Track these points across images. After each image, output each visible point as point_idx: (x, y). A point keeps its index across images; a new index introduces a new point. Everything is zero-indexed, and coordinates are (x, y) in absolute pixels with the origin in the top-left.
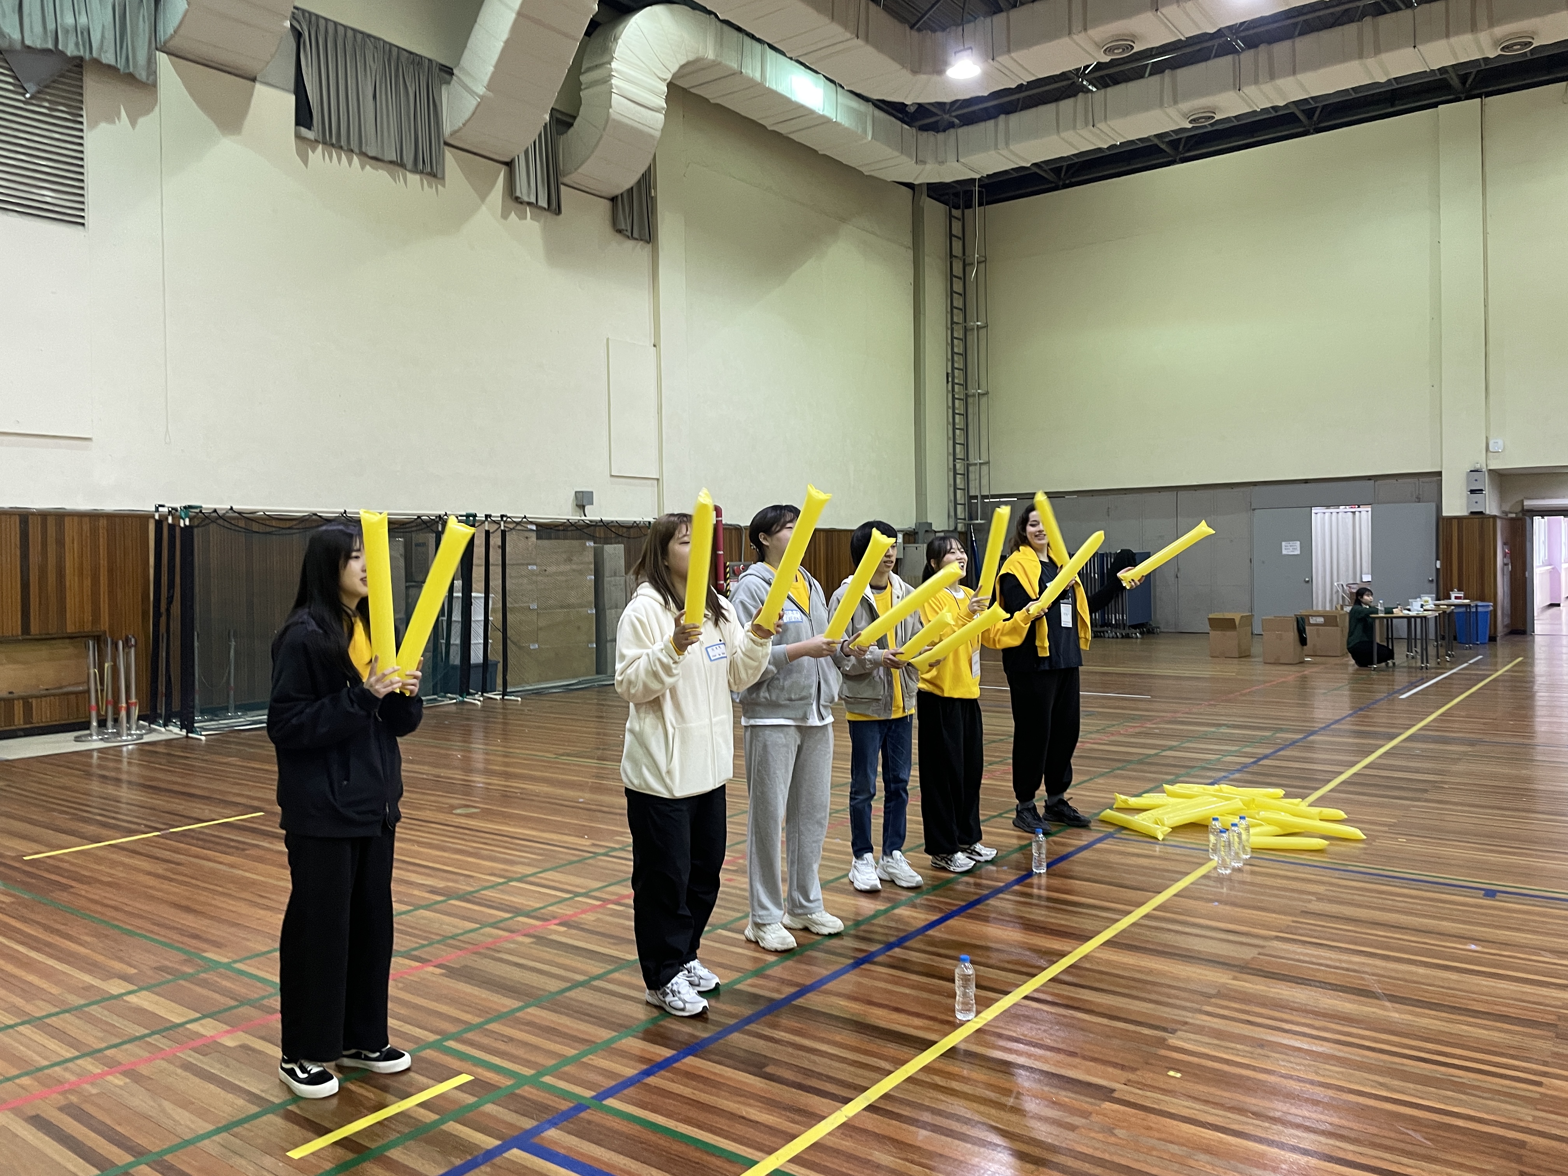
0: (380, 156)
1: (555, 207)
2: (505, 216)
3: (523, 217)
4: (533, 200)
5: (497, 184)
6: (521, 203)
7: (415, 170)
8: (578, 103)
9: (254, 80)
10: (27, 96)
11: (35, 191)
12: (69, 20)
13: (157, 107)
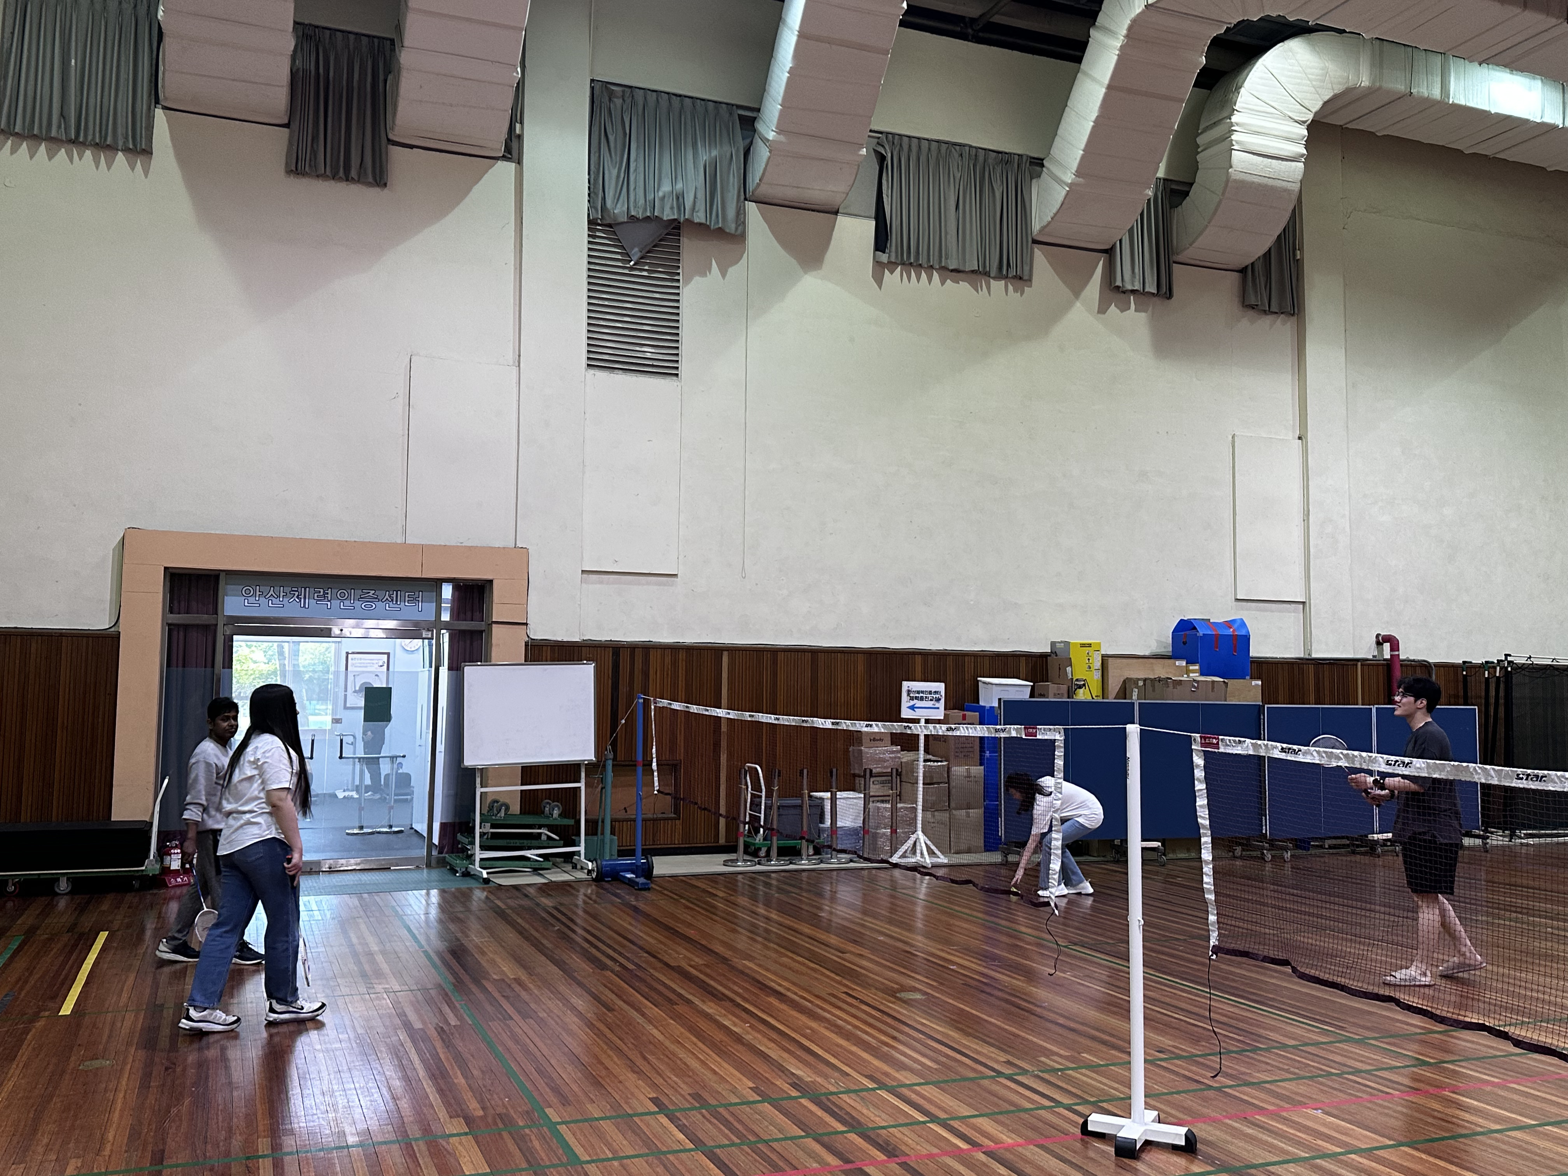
0: (961, 268)
1: (1166, 291)
2: (1103, 309)
3: (1125, 308)
4: (1137, 286)
5: (1095, 276)
6: (1124, 292)
7: (1000, 276)
8: (1194, 168)
9: (836, 213)
10: (632, 263)
11: (638, 349)
12: (666, 188)
13: (745, 255)
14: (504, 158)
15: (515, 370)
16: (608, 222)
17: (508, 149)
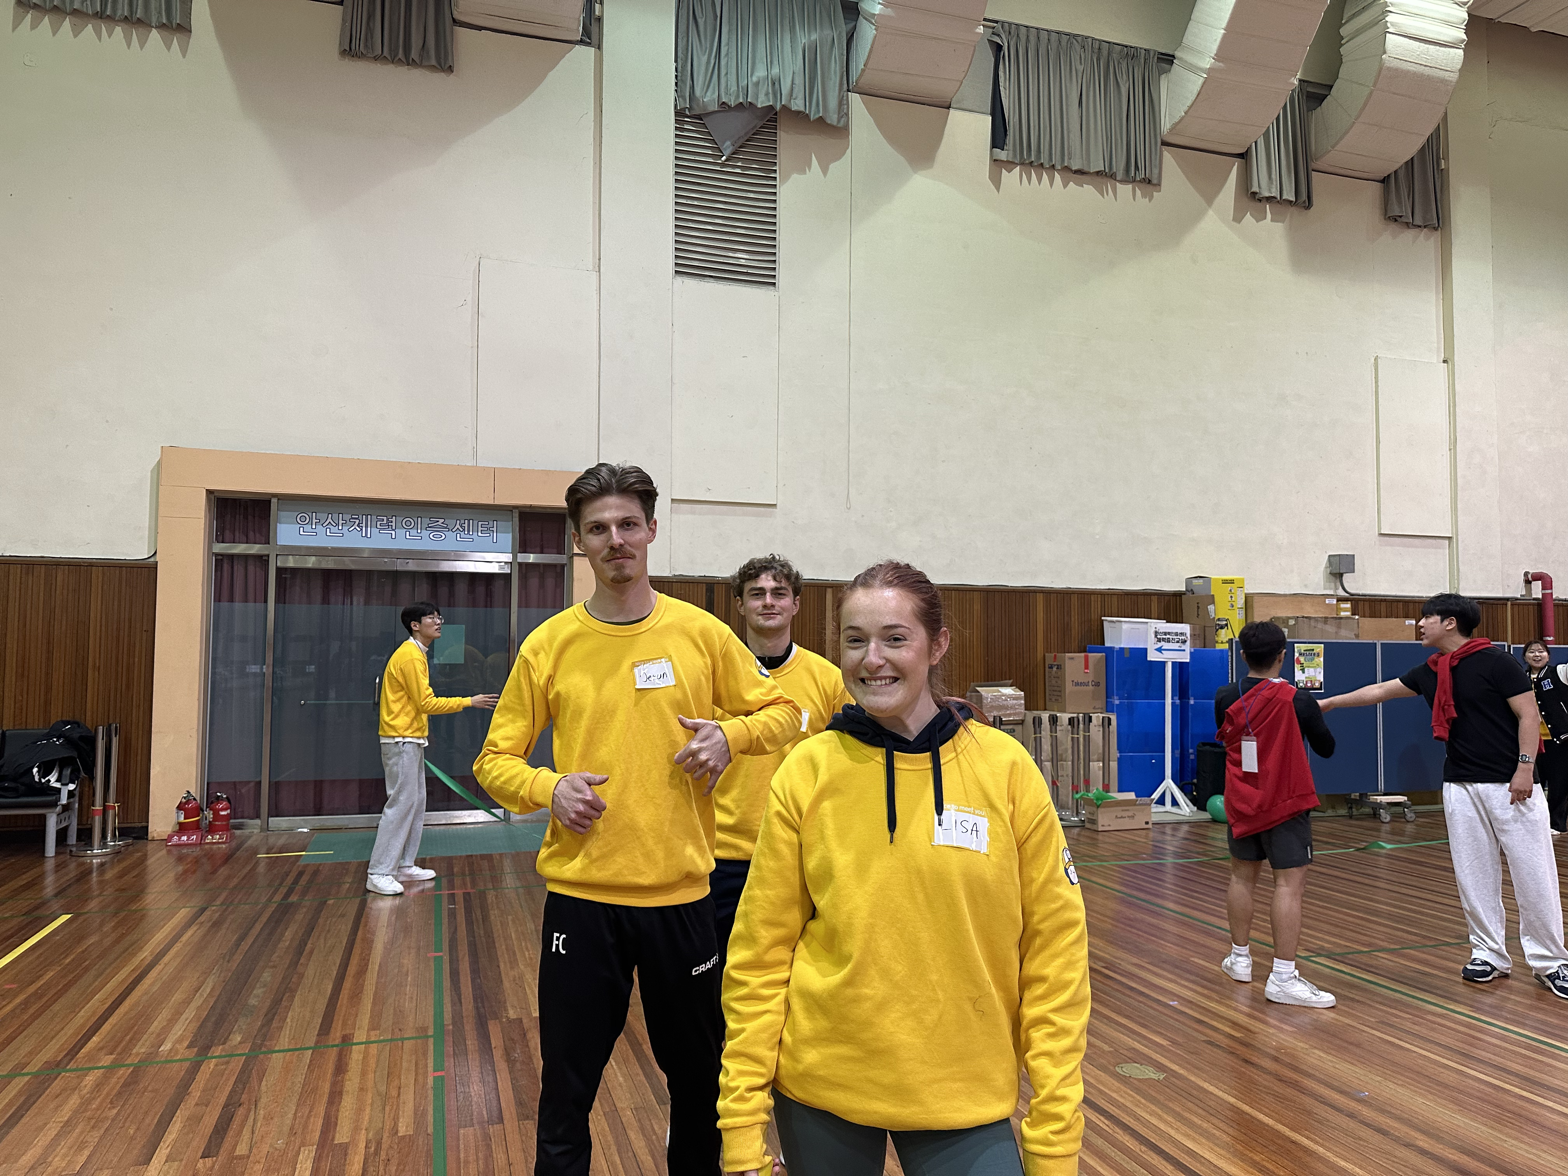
0: (1086, 169)
1: (1304, 199)
2: (1238, 218)
3: (1260, 217)
4: (1275, 193)
5: (1229, 181)
6: (1260, 200)
7: (1127, 180)
8: (1337, 63)
9: (949, 107)
10: (724, 158)
11: (731, 254)
12: (760, 72)
13: (849, 151)
14: (581, 42)
15: (595, 275)
16: (697, 112)
17: (587, 32)
